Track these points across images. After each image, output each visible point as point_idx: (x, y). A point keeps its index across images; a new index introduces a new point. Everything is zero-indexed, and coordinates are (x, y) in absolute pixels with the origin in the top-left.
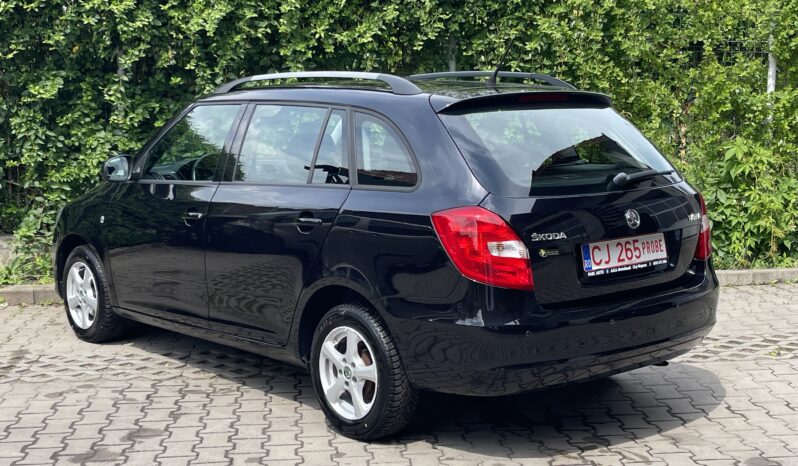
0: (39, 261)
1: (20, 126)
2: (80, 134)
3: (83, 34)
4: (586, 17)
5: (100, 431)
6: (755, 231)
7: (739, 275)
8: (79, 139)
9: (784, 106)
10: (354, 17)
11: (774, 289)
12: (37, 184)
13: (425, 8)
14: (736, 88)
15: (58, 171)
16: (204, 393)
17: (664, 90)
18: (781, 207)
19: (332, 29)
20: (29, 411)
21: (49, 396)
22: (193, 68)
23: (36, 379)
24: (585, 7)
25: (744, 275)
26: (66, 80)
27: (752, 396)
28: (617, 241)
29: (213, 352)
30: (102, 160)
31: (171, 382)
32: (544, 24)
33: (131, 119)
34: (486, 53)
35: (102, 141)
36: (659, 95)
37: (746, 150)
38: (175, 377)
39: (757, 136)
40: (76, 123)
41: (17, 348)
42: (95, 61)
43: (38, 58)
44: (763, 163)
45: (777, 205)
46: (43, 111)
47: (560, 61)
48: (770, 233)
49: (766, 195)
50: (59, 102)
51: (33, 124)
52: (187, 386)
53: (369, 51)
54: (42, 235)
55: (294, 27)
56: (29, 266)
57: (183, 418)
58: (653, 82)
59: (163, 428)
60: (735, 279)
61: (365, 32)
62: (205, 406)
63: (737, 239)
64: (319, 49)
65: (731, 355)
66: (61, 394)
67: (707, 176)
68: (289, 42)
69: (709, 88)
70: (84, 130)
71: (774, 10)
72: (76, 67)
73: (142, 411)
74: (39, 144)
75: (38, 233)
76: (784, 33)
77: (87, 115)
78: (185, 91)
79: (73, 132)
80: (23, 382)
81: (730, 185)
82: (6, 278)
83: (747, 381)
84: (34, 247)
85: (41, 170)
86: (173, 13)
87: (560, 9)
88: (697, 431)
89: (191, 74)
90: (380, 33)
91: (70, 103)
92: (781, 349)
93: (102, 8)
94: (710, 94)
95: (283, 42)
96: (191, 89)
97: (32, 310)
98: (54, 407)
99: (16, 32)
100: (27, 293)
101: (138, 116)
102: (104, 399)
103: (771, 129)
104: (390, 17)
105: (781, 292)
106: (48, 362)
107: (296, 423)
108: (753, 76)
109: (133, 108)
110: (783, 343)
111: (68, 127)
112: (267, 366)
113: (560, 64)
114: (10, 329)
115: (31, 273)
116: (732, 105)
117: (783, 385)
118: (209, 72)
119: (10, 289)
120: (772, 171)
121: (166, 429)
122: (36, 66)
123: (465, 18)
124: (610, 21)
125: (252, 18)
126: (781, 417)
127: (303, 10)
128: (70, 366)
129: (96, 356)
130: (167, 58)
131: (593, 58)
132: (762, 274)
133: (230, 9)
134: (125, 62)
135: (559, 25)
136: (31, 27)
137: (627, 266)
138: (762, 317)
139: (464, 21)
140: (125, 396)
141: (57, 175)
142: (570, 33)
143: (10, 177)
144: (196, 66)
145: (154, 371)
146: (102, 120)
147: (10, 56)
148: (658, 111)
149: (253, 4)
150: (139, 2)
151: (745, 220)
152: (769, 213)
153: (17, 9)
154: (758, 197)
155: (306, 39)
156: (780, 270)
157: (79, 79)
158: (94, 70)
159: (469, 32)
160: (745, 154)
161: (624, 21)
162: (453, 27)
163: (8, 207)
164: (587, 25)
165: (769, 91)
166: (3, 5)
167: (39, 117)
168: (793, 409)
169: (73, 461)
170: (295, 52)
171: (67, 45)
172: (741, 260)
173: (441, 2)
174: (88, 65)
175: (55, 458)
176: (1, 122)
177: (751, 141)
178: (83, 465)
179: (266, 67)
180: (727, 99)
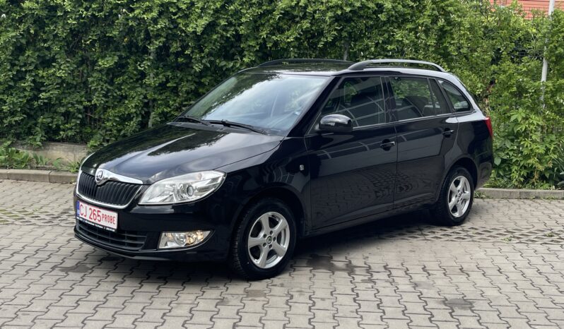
1: (93, 82)
2: (126, 89)
3: (130, 30)
4: (427, 32)
5: (87, 255)
6: (527, 166)
7: (511, 192)
8: (126, 91)
9: (551, 90)
10: (285, 27)
12: (102, 116)
13: (327, 22)
14: (520, 78)
15: (113, 109)
18: (543, 152)
19: (271, 33)
20: (54, 242)
22: (189, 53)
23: (68, 225)
24: (426, 25)
25: (513, 192)
26: (120, 57)
27: (480, 263)
32: (398, 34)
34: (364, 51)
35: (139, 93)
36: (471, 80)
37: (524, 116)
39: (533, 109)
40: (124, 82)
42: (137, 47)
43: (107, 43)
44: (533, 124)
45: (541, 150)
46: (107, 74)
48: (535, 168)
49: (534, 144)
50: (116, 70)
51: (100, 82)
53: (293, 47)
55: (249, 32)
58: (468, 72)
60: (508, 195)
63: (516, 170)
64: (263, 46)
65: (481, 239)
67: (500, 131)
68: (246, 40)
69: (502, 77)
70: (129, 87)
71: (546, 30)
72: (127, 50)
74: (103, 94)
75: (101, 145)
76: (552, 45)
77: (132, 78)
78: (189, 67)
79: (122, 88)
80: (60, 226)
81: (513, 137)
85: (105, 109)
86: (179, 21)
87: (410, 26)
89: (188, 57)
90: (299, 36)
91: (123, 71)
92: (514, 237)
93: (139, 16)
94: (504, 80)
95: (243, 39)
96: (190, 66)
99: (93, 29)
101: (162, 78)
103: (542, 104)
104: (306, 27)
108: (532, 71)
109: (157, 75)
110: (517, 234)
111: (121, 84)
116: (518, 88)
117: (504, 258)
118: (198, 56)
120: (539, 129)
122: (106, 49)
123: (352, 29)
124: (443, 34)
125: (224, 25)
126: (491, 277)
127: (255, 22)
130: (175, 47)
132: (526, 192)
133: (212, 19)
134: (152, 48)
135: (408, 35)
136: (102, 26)
138: (512, 218)
139: (351, 31)
141: (113, 111)
142: (416, 40)
143: (89, 111)
144: (192, 52)
146: (140, 82)
147: (88, 42)
149: (226, 17)
150: (160, 14)
151: (521, 159)
152: (535, 156)
153: (93, 15)
154: (529, 145)
155: (257, 39)
156: (538, 190)
157: (128, 57)
158: (137, 52)
159: (355, 37)
160: (523, 118)
161: (452, 34)
162: (344, 34)
163: (86, 129)
164: (427, 36)
165: (542, 81)
166: (85, 12)
167: (104, 78)
168: (501, 273)
169: (62, 271)
170: (249, 46)
171: (120, 37)
172: (516, 184)
173: (337, 19)
174: (133, 49)
175: (53, 268)
176: (84, 80)
177: (528, 111)
178: (66, 273)
179: (234, 54)
180: (514, 84)
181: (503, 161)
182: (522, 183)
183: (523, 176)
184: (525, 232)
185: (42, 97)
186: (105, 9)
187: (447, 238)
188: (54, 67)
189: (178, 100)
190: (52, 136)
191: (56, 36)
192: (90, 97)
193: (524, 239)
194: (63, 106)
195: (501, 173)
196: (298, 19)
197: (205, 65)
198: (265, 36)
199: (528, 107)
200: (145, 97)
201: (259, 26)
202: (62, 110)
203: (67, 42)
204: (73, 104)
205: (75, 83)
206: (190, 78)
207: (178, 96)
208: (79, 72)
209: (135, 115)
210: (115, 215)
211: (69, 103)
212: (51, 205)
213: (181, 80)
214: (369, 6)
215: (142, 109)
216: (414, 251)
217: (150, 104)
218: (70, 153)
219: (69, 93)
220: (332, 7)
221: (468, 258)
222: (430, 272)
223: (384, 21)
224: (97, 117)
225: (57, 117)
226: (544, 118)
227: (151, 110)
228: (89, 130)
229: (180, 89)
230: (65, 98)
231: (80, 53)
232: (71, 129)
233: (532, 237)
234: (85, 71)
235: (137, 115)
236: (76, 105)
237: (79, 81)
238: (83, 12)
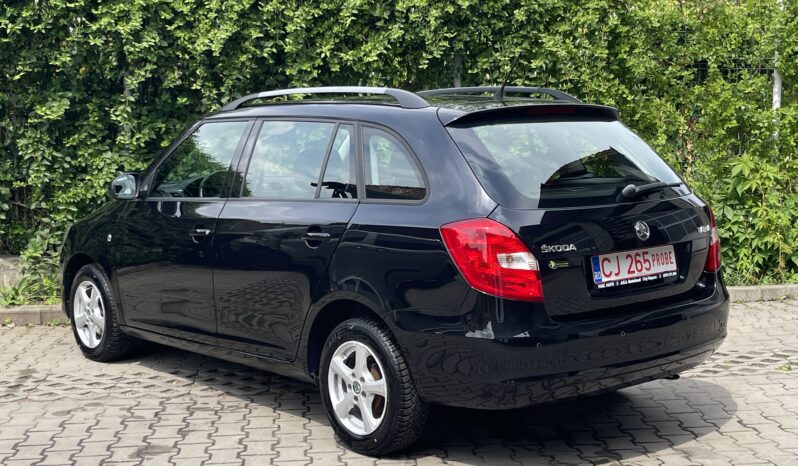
0: (46, 282)
1: (27, 147)
2: (86, 155)
3: (90, 55)
4: (590, 35)
5: (109, 448)
6: (763, 247)
7: (747, 292)
8: (86, 159)
9: (790, 122)
10: (360, 37)
11: (783, 305)
12: (43, 205)
13: (430, 27)
14: (742, 105)
15: (64, 192)
16: (212, 410)
17: (670, 107)
18: (789, 223)
19: (337, 49)
20: (36, 429)
21: (56, 414)
22: (199, 88)
23: (43, 398)
24: (590, 25)
25: (752, 291)
26: (72, 101)
27: (764, 410)
28: (626, 253)
29: (220, 370)
30: (108, 180)
31: (179, 400)
32: (549, 42)
33: (138, 139)
34: (491, 71)
35: (108, 161)
36: (664, 112)
37: (753, 167)
38: (182, 395)
39: (764, 154)
40: (82, 143)
41: (24, 367)
42: (102, 82)
43: (45, 80)
44: (768, 178)
45: (785, 221)
46: (50, 132)
47: (565, 78)
48: (778, 250)
49: (773, 211)
50: (65, 123)
51: (40, 146)
52: (195, 403)
53: (374, 70)
54: (49, 255)
55: (300, 47)
56: (36, 287)
57: (191, 434)
58: (658, 99)
59: (172, 445)
60: (744, 296)
61: (370, 52)
62: (213, 423)
63: (745, 255)
64: (325, 68)
65: (742, 370)
66: (69, 412)
67: (714, 193)
68: (294, 61)
69: (714, 104)
70: (90, 151)
71: (779, 26)
72: (83, 88)
73: (150, 428)
74: (46, 165)
75: (45, 254)
76: (789, 50)
77: (94, 136)
78: (192, 112)
79: (80, 153)
80: (31, 400)
81: (737, 202)
82: (13, 299)
83: (758, 395)
84: (41, 268)
85: (51, 190)
86: (179, 34)
87: (565, 27)
88: (708, 444)
89: (197, 94)
90: (385, 52)
91: (77, 124)
92: (792, 363)
93: (109, 29)
94: (715, 110)
95: (289, 61)
96: (197, 109)
97: (39, 330)
98: (62, 425)
99: (23, 54)
100: (35, 313)
101: (144, 136)
102: (112, 417)
103: (777, 145)
104: (396, 36)
105: (790, 308)
106: (56, 381)
107: (305, 440)
108: (759, 93)
109: (139, 129)
110: (794, 358)
111: (75, 148)
112: (275, 383)
113: (566, 82)
114: (17, 348)
115: (38, 294)
116: (738, 122)
117: (795, 399)
118: (215, 92)
119: (17, 309)
120: (779, 187)
121: (175, 446)
122: (43, 88)
123: (470, 37)
124: (615, 39)
125: (257, 38)
126: (793, 430)
127: (308, 30)
128: (77, 385)
129: (103, 375)
130: (173, 78)
131: (598, 75)
132: (770, 290)
133: (235, 29)
134: (132, 82)
135: (564, 42)
136: (38, 48)
137: (637, 278)
138: (771, 332)
139: (468, 39)
140: (133, 413)
141: (64, 196)
142: (574, 50)
143: (17, 197)
144: (202, 86)
145: (162, 389)
146: (108, 141)
147: (17, 77)
148: (664, 127)
149: (259, 24)
150: (145, 22)
151: (753, 236)
152: (776, 229)
153: (24, 30)
154: (765, 213)
155: (312, 59)
156: (785, 286)
157: (86, 100)
158: (103, 90)
159: (476, 51)
160: (751, 170)
161: (630, 38)
162: (459, 45)
163: (15, 228)
164: (592, 43)
165: (775, 107)
166: (10, 26)
167: (46, 138)
170: (300, 71)
171: (73, 66)
172: (750, 277)
173: (447, 20)
174: (95, 86)
176: (7, 143)
177: (757, 158)
180: (732, 115)
182: (758, 276)
183: (758, 265)
186: (44, 18)
196: (379, 24)
198: (328, 54)
199: (756, 152)
200: (121, 168)
201: (315, 38)
209: (104, 199)
220: (436, 1)
221: (740, 402)
223: (522, 22)
224: (33, 207)
226: (784, 167)
228: (20, 231)
234: (11, 128)
238: (6, 25)
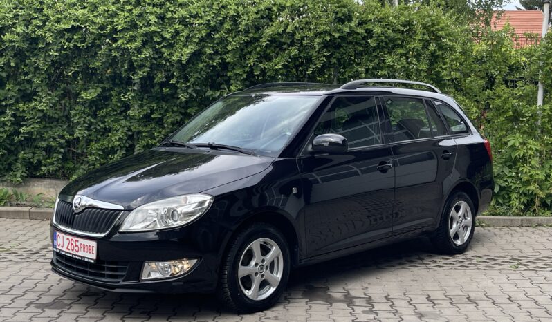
1: (75, 115)
2: (110, 121)
3: (114, 62)
4: (418, 56)
6: (527, 193)
7: (512, 220)
8: (109, 124)
9: (548, 114)
10: (273, 54)
11: (533, 229)
12: (85, 151)
13: (315, 48)
14: (516, 103)
15: (96, 143)
17: (468, 102)
18: (544, 178)
19: (258, 61)
20: (31, 278)
22: (174, 82)
24: (417, 50)
25: (515, 220)
26: (104, 89)
27: (488, 291)
30: (121, 136)
32: (389, 59)
33: (139, 113)
34: (354, 77)
35: (123, 126)
36: (465, 105)
37: (522, 141)
39: (530, 133)
40: (108, 114)
41: (46, 243)
42: (121, 78)
43: (89, 75)
44: (532, 149)
45: (541, 176)
46: (90, 107)
48: (536, 194)
49: (534, 170)
50: (99, 102)
51: (83, 115)
53: (281, 75)
55: (235, 60)
58: (461, 98)
60: (509, 223)
61: (278, 63)
63: (515, 197)
64: (250, 74)
65: (486, 267)
67: (497, 158)
68: (233, 68)
69: (497, 101)
70: (112, 119)
71: (541, 53)
72: (111, 82)
74: (85, 127)
76: (547, 68)
77: (116, 111)
78: (174, 98)
79: (106, 120)
80: (38, 261)
81: (511, 164)
83: (488, 282)
85: (88, 142)
86: (164, 50)
88: (439, 311)
89: (174, 87)
90: (287, 63)
91: (106, 103)
92: (521, 264)
93: (123, 46)
94: (499, 105)
95: (230, 68)
96: (176, 96)
99: (75, 61)
101: (146, 109)
103: (540, 128)
104: (293, 54)
108: (528, 95)
109: (141, 106)
110: (524, 261)
111: (104, 117)
116: (513, 113)
117: (513, 286)
118: (184, 85)
120: (538, 154)
122: (89, 82)
124: (434, 58)
125: (210, 54)
126: (501, 305)
127: (242, 49)
130: (160, 77)
132: (529, 220)
133: (197, 48)
134: (135, 78)
135: (399, 60)
136: (85, 58)
138: (517, 245)
139: (340, 57)
141: (96, 145)
142: (407, 65)
143: (71, 146)
144: (178, 82)
146: (124, 114)
147: (70, 74)
149: (211, 45)
150: (144, 43)
151: (520, 185)
152: (535, 182)
153: (75, 46)
154: (528, 171)
155: (244, 67)
156: (540, 218)
157: (112, 89)
158: (122, 83)
159: (344, 64)
160: (521, 144)
161: (443, 59)
162: (334, 61)
163: (68, 163)
164: (419, 61)
165: (538, 104)
166: (67, 44)
167: (87, 110)
168: (511, 301)
169: (37, 307)
170: (236, 74)
171: (103, 68)
172: (516, 211)
173: (326, 45)
174: (117, 81)
175: (28, 305)
176: (66, 113)
177: (525, 136)
178: (42, 310)
179: (220, 84)
180: (509, 109)
181: (502, 189)
182: (523, 211)
183: (523, 204)
184: (532, 259)
185: (23, 131)
186: (87, 40)
187: (450, 267)
188: (36, 100)
189: (163, 132)
190: (33, 172)
191: (37, 68)
192: (73, 131)
193: (532, 266)
194: (45, 140)
195: (500, 201)
196: (285, 46)
197: (191, 95)
198: (252, 64)
199: (525, 132)
200: (130, 130)
201: (246, 54)
202: (44, 144)
203: (48, 75)
204: (54, 139)
205: (57, 116)
206: (175, 109)
207: (164, 128)
208: (61, 105)
209: (119, 148)
210: (94, 244)
211: (51, 137)
212: (30, 241)
213: (167, 111)
214: (358, 31)
215: (126, 142)
216: (416, 281)
217: (135, 137)
218: (51, 190)
219: (51, 127)
220: (320, 33)
221: (474, 286)
222: (436, 302)
223: (374, 47)
224: (79, 151)
225: (38, 152)
226: (543, 142)
227: (135, 143)
228: (71, 165)
229: (165, 120)
230: (47, 132)
231: (63, 86)
232: (52, 164)
233: (540, 264)
234: (68, 104)
235: (121, 148)
236: (58, 139)
237: (61, 114)
238: (64, 43)
